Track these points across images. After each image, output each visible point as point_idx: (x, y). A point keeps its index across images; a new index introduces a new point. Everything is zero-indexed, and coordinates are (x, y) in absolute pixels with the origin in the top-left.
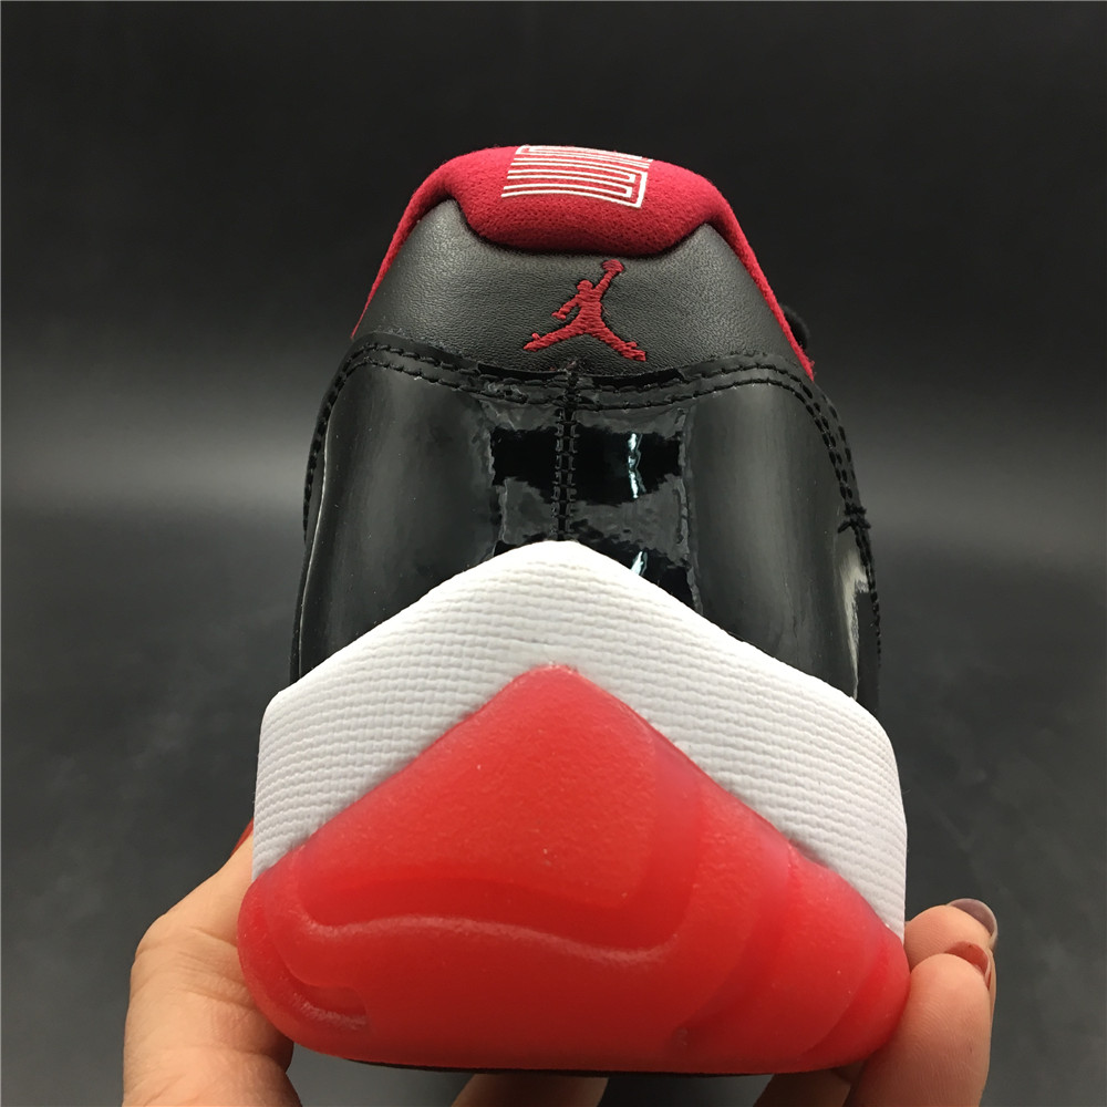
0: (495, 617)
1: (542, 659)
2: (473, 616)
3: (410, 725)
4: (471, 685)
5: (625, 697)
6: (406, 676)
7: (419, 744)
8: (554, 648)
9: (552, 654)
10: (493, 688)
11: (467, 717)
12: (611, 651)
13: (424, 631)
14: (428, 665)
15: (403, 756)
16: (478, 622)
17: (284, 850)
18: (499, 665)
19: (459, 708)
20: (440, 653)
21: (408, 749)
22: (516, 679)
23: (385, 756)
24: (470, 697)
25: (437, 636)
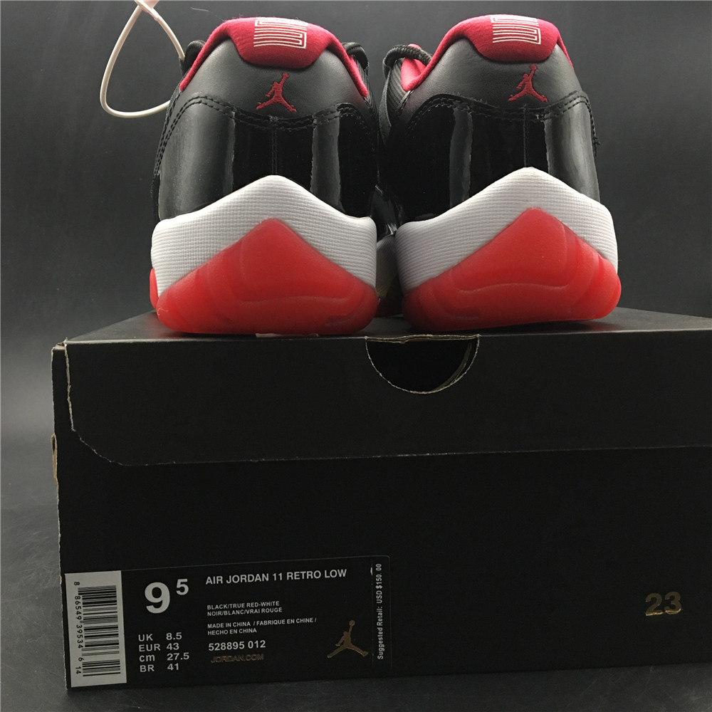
0: (514, 195)
1: (529, 206)
2: (506, 195)
3: (489, 230)
4: (509, 216)
5: (555, 215)
6: (486, 215)
7: (494, 235)
8: (532, 203)
9: (533, 204)
10: (515, 217)
11: (508, 226)
12: (550, 202)
13: (490, 200)
14: (493, 211)
15: (488, 239)
16: (509, 196)
17: (442, 272)
18: (518, 210)
19: (505, 224)
20: (497, 207)
21: (489, 237)
22: (523, 213)
23: (481, 240)
24: (509, 220)
25: (495, 202)
